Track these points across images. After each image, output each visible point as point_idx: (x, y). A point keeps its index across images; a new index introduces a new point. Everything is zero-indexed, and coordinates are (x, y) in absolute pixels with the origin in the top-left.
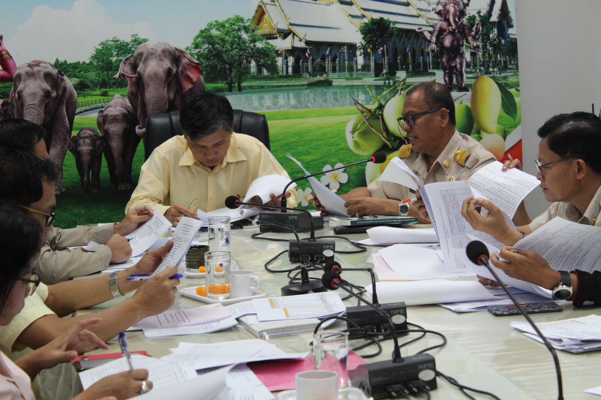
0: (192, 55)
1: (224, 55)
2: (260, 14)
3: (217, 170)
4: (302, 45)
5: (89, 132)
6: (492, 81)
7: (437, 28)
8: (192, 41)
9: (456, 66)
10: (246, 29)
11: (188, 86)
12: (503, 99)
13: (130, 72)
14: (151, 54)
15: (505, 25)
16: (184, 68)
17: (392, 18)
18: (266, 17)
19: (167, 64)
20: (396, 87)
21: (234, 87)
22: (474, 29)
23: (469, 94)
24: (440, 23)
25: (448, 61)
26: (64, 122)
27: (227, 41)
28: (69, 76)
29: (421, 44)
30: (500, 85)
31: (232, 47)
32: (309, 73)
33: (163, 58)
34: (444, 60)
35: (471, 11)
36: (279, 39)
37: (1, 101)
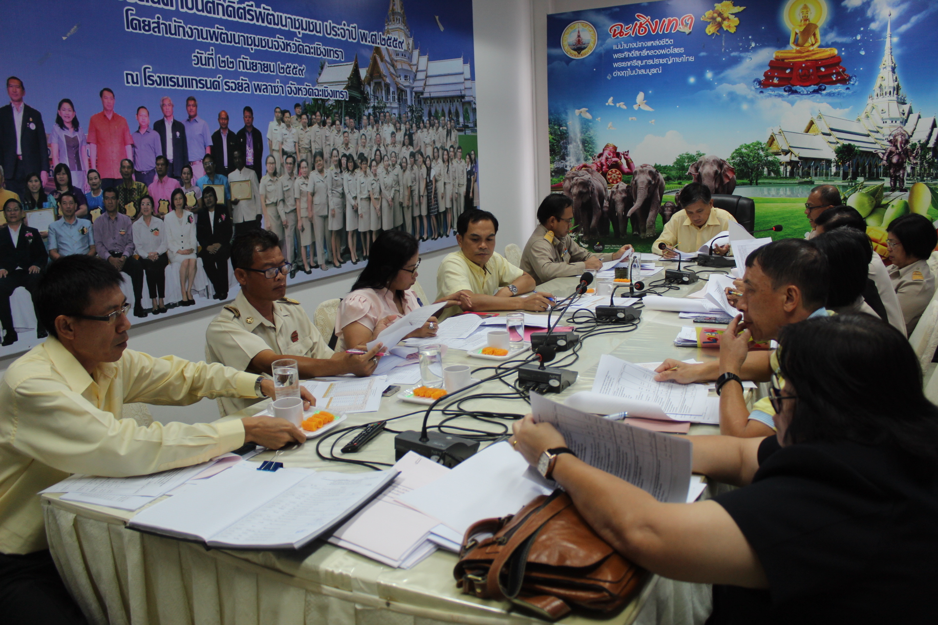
0: (730, 163)
1: (749, 164)
2: (772, 140)
3: (702, 229)
4: (796, 159)
5: (670, 204)
6: (925, 186)
7: (888, 151)
8: (730, 155)
9: (899, 175)
10: (763, 149)
11: (727, 181)
12: (932, 198)
13: (694, 172)
14: (707, 162)
16: (725, 170)
17: (857, 144)
18: (775, 142)
19: (715, 168)
20: (856, 187)
21: (753, 182)
22: (915, 152)
23: (908, 194)
24: (890, 148)
25: (894, 172)
26: (657, 198)
27: (751, 155)
28: (662, 173)
29: (876, 161)
30: (931, 189)
31: (753, 159)
32: (800, 176)
33: (713, 164)
35: (913, 140)
36: (782, 155)
37: (626, 185)
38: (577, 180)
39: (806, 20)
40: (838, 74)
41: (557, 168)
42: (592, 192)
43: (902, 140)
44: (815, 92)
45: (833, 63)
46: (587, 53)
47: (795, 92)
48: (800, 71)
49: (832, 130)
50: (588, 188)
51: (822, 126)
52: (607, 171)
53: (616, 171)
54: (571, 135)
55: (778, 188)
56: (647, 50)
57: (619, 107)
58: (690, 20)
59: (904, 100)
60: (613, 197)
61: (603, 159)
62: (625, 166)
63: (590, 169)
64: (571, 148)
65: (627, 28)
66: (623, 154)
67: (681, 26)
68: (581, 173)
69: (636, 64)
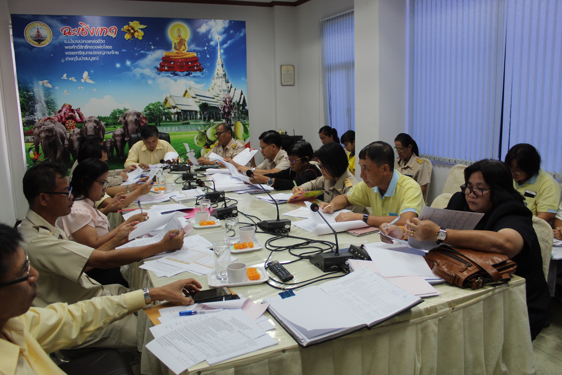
0: (144, 114)
1: (154, 114)
2: (166, 101)
3: (153, 152)
4: (180, 111)
5: (109, 140)
6: (240, 123)
7: (223, 106)
8: (144, 109)
9: (229, 118)
10: (162, 106)
11: (142, 124)
12: (244, 129)
13: (123, 120)
14: (130, 114)
15: (245, 106)
16: (141, 118)
17: (209, 103)
18: (168, 102)
19: (135, 117)
20: (210, 125)
21: (158, 125)
22: (235, 106)
24: (224, 104)
25: (227, 116)
26: (101, 137)
27: (155, 110)
28: (103, 121)
29: (218, 111)
30: (243, 124)
31: (157, 112)
32: (182, 120)
33: (134, 115)
34: (225, 116)
35: (234, 101)
36: (172, 109)
37: (79, 130)
38: (44, 128)
39: (180, 36)
40: (197, 66)
41: (28, 120)
42: (56, 136)
43: (229, 101)
44: (187, 75)
45: (194, 60)
46: (45, 44)
47: (177, 75)
48: (179, 63)
49: (196, 95)
50: (53, 133)
51: (191, 93)
52: (65, 122)
53: (72, 121)
54: (37, 98)
55: (171, 127)
56: (88, 45)
57: (71, 80)
58: (115, 30)
59: (228, 81)
60: (71, 138)
61: (62, 114)
62: (78, 118)
63: (53, 121)
64: (38, 106)
65: (73, 31)
66: (76, 110)
67: (109, 33)
68: (46, 123)
69: (81, 54)
